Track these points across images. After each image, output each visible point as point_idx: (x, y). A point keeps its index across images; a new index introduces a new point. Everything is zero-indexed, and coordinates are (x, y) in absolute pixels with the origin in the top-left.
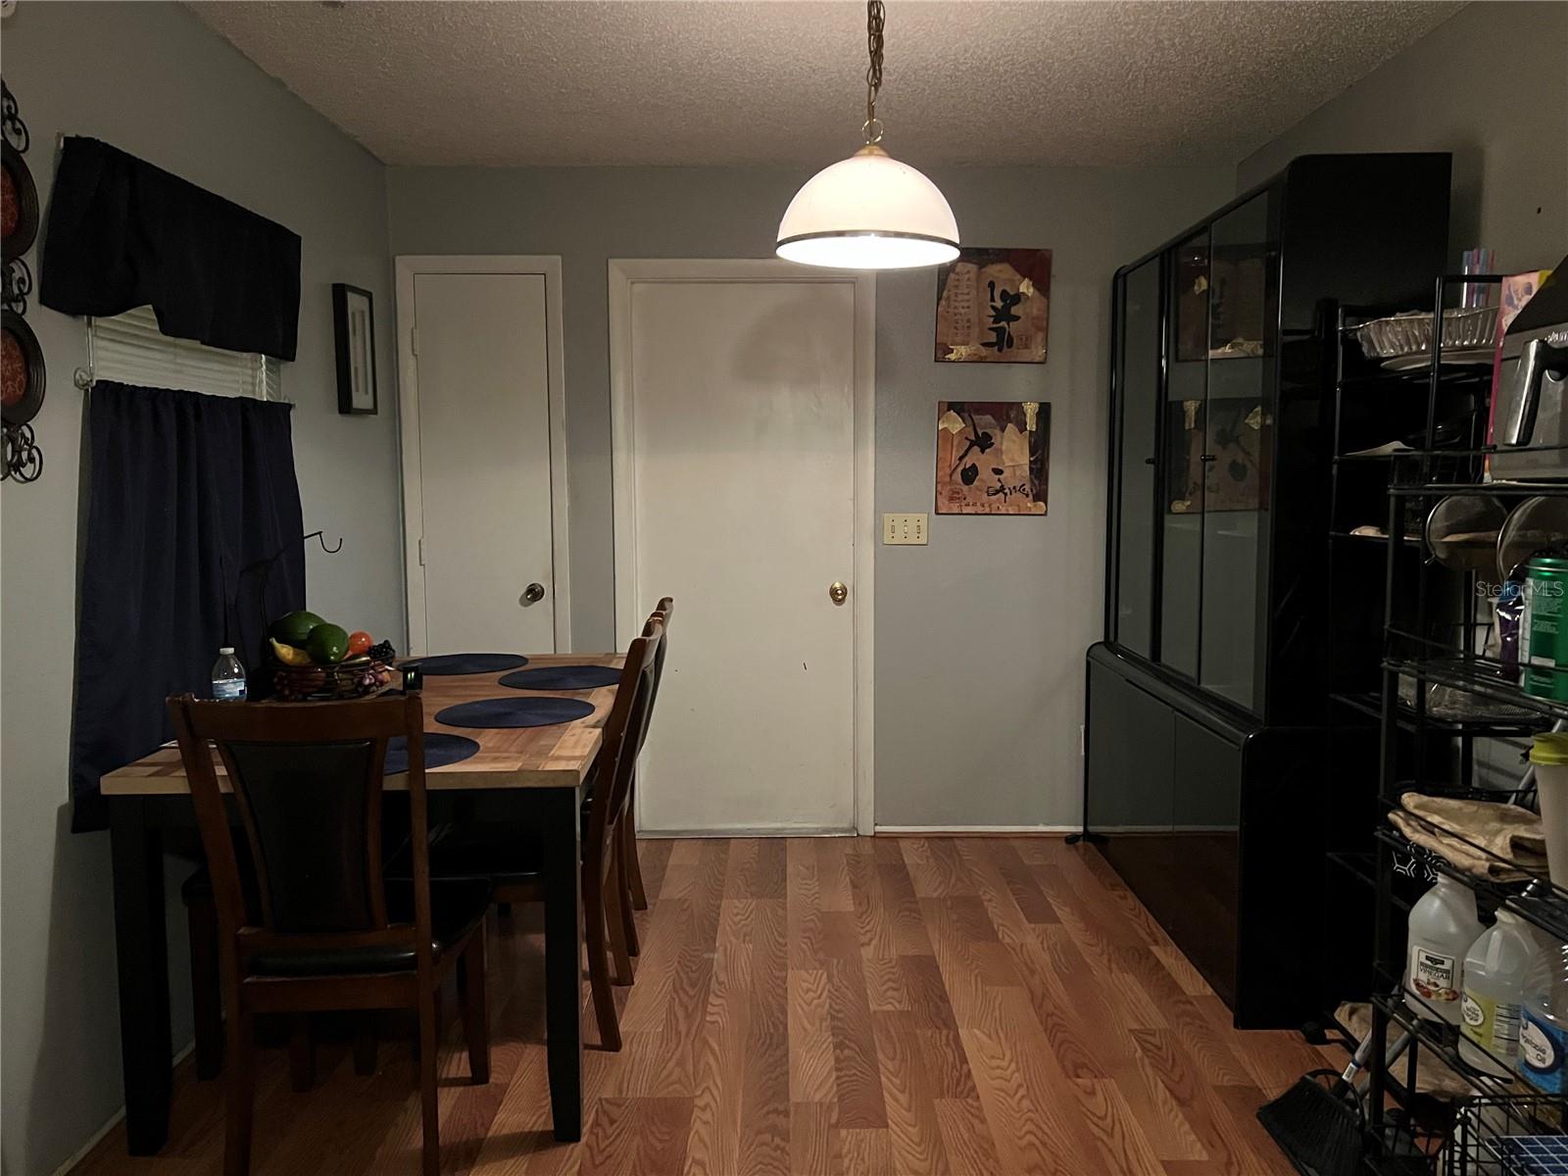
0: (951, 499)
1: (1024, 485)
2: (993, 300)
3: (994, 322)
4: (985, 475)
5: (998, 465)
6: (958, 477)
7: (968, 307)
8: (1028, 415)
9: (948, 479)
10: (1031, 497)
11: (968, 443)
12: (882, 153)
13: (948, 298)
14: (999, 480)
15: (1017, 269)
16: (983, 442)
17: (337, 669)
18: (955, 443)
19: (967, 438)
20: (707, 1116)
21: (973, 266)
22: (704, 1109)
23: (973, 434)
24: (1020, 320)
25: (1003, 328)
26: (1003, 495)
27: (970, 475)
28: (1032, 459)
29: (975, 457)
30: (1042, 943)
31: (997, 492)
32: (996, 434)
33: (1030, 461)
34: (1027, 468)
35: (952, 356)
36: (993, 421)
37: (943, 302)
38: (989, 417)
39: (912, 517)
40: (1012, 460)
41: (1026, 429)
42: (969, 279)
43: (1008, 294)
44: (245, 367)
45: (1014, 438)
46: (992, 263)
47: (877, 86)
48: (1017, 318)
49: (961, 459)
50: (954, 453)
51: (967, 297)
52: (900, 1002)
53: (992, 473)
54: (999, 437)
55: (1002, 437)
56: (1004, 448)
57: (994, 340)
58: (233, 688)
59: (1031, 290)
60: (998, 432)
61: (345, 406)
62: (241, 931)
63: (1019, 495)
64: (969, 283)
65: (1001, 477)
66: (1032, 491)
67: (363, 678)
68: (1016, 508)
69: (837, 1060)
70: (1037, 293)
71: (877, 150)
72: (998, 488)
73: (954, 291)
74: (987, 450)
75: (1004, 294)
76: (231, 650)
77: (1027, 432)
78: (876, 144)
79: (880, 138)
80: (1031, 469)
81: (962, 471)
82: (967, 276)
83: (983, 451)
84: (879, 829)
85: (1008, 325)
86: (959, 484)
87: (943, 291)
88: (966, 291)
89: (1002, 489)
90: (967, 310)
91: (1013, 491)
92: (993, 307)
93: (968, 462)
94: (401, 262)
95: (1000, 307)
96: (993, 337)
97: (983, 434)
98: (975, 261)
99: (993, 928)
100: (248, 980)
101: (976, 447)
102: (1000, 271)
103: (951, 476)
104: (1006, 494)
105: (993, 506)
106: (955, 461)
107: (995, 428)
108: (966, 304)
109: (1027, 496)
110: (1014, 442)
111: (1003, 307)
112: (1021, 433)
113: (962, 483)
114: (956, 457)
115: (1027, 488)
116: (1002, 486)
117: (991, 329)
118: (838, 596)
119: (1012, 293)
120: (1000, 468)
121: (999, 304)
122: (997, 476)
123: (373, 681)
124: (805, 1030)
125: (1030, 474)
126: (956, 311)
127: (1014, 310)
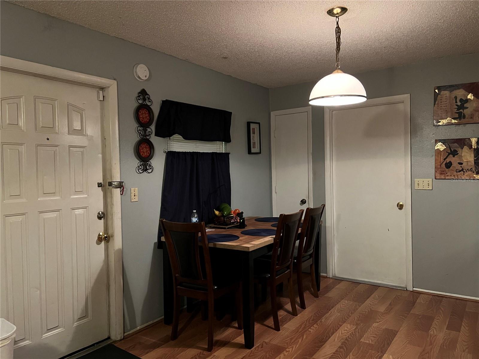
0: (441, 174)
1: (472, 168)
2: (456, 102)
3: (457, 110)
4: (455, 164)
5: (460, 161)
6: (443, 165)
7: (446, 106)
8: (473, 143)
9: (439, 167)
10: (475, 173)
11: (448, 153)
12: (341, 71)
13: (438, 104)
14: (461, 167)
15: (466, 91)
16: (454, 153)
17: (226, 217)
18: (442, 154)
19: (447, 152)
20: (286, 354)
21: (448, 92)
22: (287, 352)
23: (449, 150)
24: (468, 109)
25: (461, 112)
26: (463, 172)
27: (449, 165)
28: (475, 159)
29: (451, 159)
30: (444, 337)
31: (460, 171)
32: (459, 150)
33: (475, 160)
34: (473, 163)
35: (440, 124)
36: (458, 145)
37: (436, 106)
38: (456, 144)
39: (426, 180)
40: (467, 159)
41: (472, 148)
42: (446, 96)
43: (463, 100)
44: (218, 145)
45: (467, 151)
46: (456, 90)
47: (338, 52)
48: (467, 108)
49: (445, 159)
50: (442, 157)
51: (446, 103)
52: (372, 341)
53: (458, 164)
54: (461, 151)
55: (462, 151)
56: (463, 155)
57: (458, 116)
58: (194, 220)
59: (473, 97)
60: (460, 149)
61: (250, 152)
62: (176, 275)
63: (470, 172)
64: (446, 98)
65: (462, 166)
66: (475, 170)
67: (231, 220)
68: (469, 177)
69: (337, 351)
70: (475, 98)
71: (339, 71)
72: (461, 169)
73: (440, 101)
74: (456, 156)
75: (461, 100)
76: (195, 211)
77: (473, 149)
78: (339, 69)
79: (340, 67)
80: (475, 163)
81: (445, 164)
82: (445, 95)
83: (454, 157)
84: (414, 289)
85: (463, 110)
86: (445, 169)
87: (436, 101)
88: (445, 101)
89: (462, 170)
90: (445, 107)
91: (467, 171)
92: (457, 105)
93: (448, 160)
94: (272, 113)
95: (459, 105)
96: (457, 116)
97: (453, 150)
98: (448, 90)
99: (430, 328)
100: (178, 287)
101: (451, 155)
102: (459, 92)
103: (441, 165)
104: (464, 172)
105: (459, 176)
106: (442, 160)
107: (459, 148)
108: (445, 105)
109: (474, 172)
110: (467, 152)
111: (461, 105)
112: (470, 149)
113: (445, 168)
114: (442, 159)
115: (473, 169)
116: (463, 169)
117: (456, 113)
118: (401, 207)
119: (464, 99)
120: (461, 162)
121: (459, 104)
122: (460, 165)
123: (234, 221)
124: (334, 340)
125: (475, 164)
126: (441, 108)
127: (465, 105)
